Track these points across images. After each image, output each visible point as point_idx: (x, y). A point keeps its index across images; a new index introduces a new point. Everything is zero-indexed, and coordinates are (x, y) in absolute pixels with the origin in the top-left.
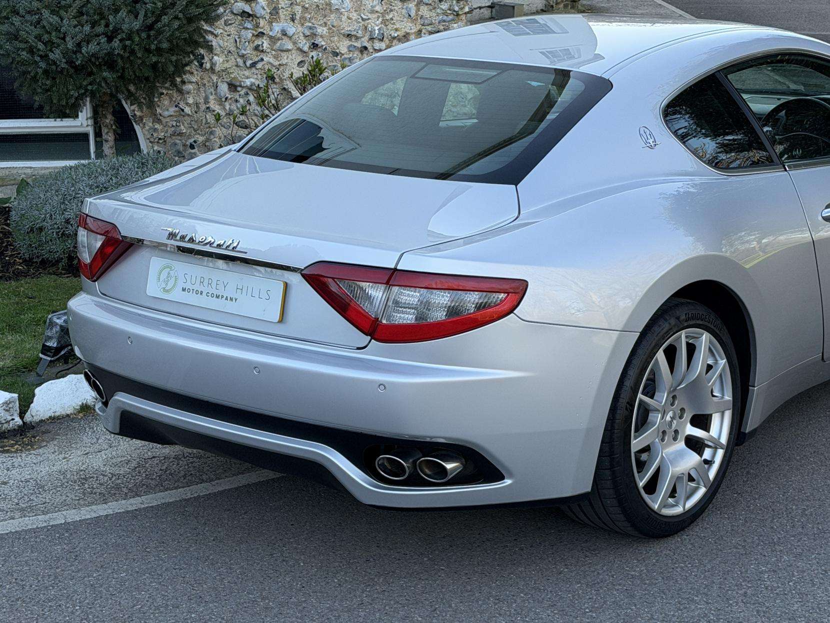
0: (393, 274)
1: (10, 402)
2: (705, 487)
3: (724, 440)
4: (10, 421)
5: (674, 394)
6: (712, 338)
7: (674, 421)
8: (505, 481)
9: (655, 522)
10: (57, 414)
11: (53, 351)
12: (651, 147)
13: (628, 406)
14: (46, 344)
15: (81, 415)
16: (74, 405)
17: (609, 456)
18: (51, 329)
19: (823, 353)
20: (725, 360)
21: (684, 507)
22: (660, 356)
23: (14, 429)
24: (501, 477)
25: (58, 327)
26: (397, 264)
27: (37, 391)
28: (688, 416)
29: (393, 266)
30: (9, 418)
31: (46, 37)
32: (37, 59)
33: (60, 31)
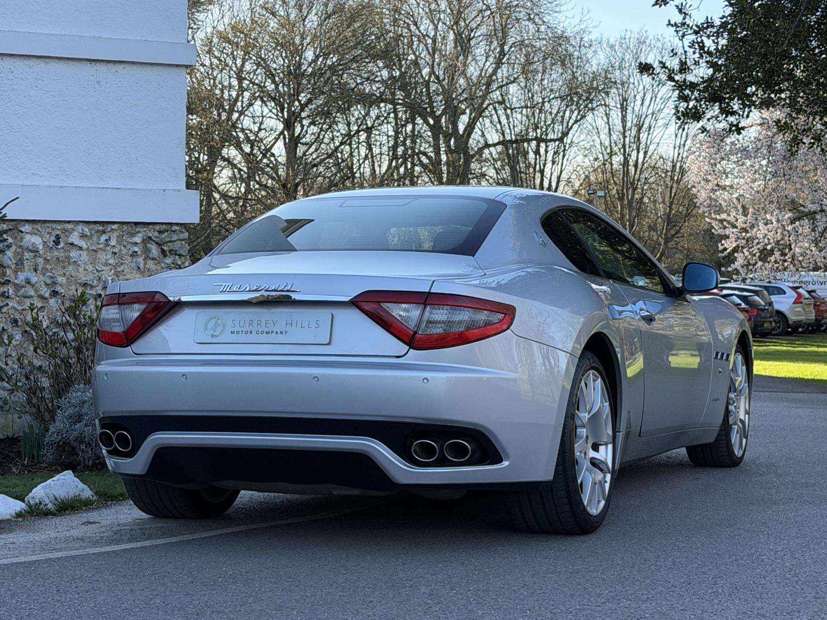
0: (428, 296)
2: (604, 499)
3: (610, 466)
8: (503, 463)
19: (641, 426)
20: (608, 403)
21: (597, 510)
24: (500, 461)
26: (430, 288)
28: (590, 442)
29: (427, 291)
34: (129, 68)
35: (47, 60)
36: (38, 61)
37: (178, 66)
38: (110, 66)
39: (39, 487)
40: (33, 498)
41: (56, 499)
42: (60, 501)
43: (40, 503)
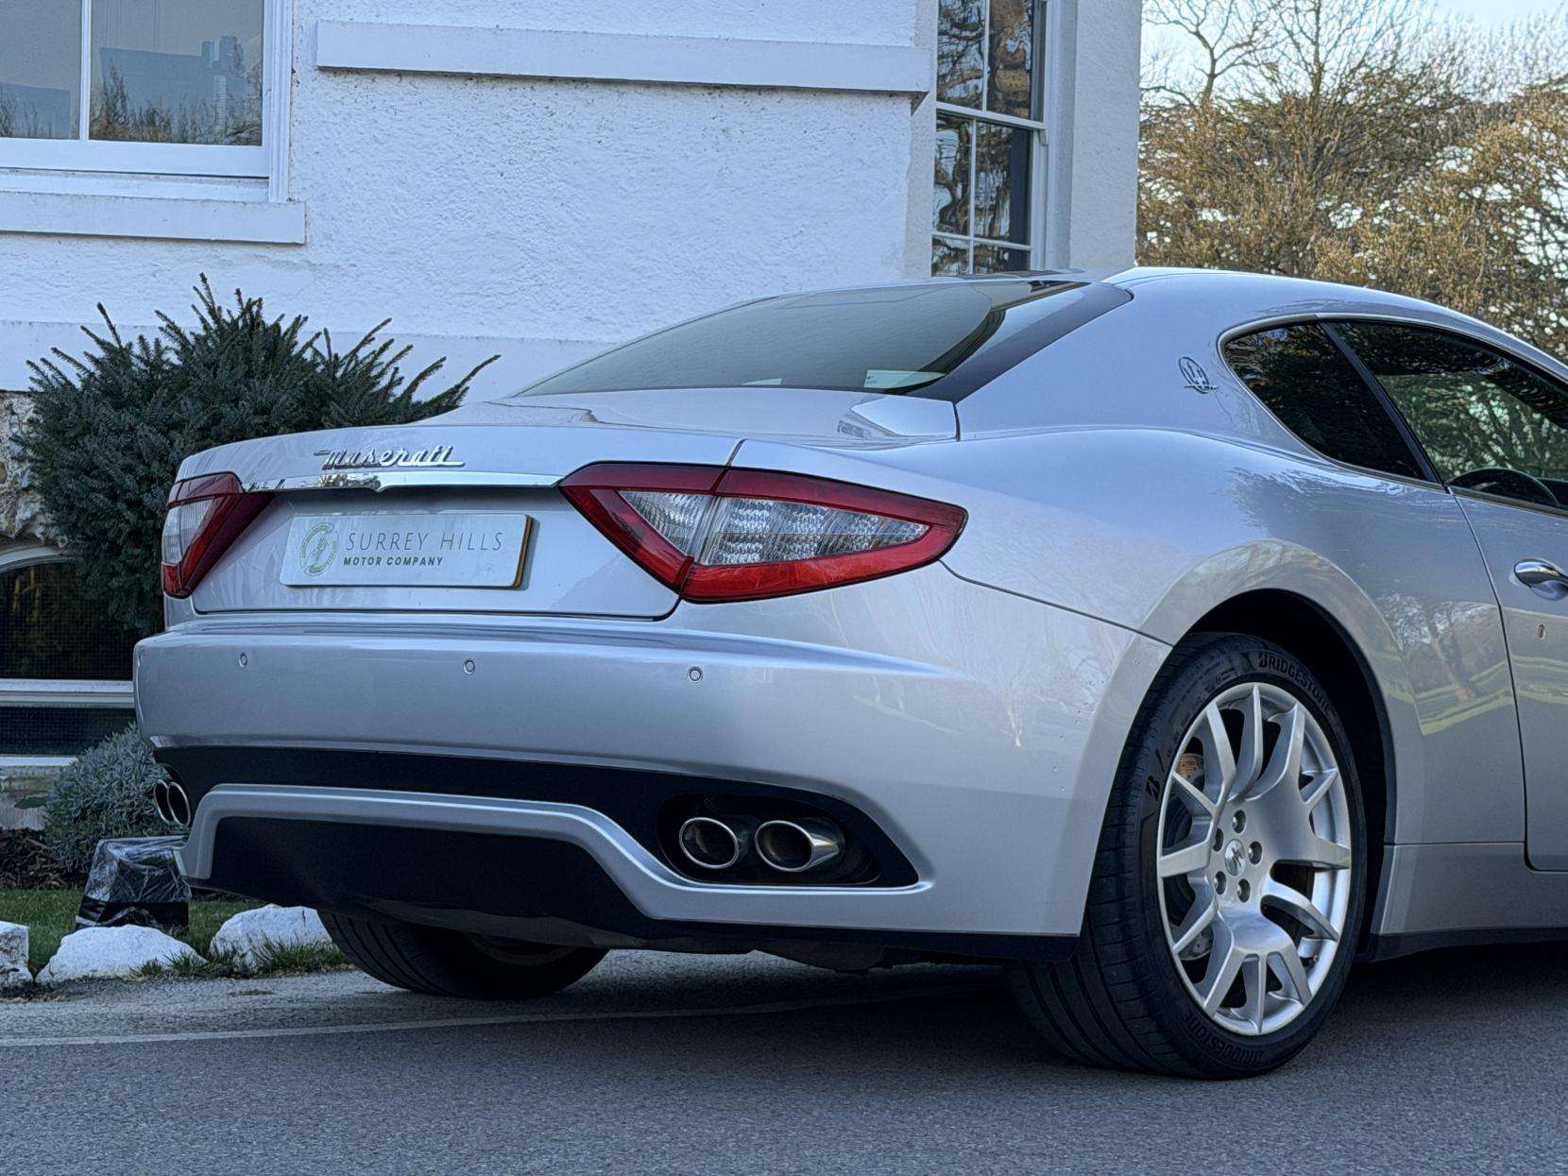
0: (723, 474)
1: (14, 938)
2: (1301, 1001)
3: (1337, 923)
4: (9, 971)
5: (1239, 808)
6: (1311, 717)
7: (1240, 860)
8: (919, 883)
9: (1202, 1031)
10: (98, 975)
11: (101, 909)
12: (1199, 390)
13: (1151, 784)
14: (89, 895)
15: (143, 978)
16: (133, 966)
17: (1114, 875)
18: (102, 868)
19: (1526, 842)
20: (1336, 769)
21: (1260, 1029)
22: (1212, 713)
23: (16, 987)
24: (911, 878)
25: (115, 863)
26: (731, 459)
27: (65, 939)
28: (1268, 860)
29: (724, 463)
30: (9, 966)
31: (141, 469)
32: (121, 506)
33: (166, 462)
34: (789, 100)
35: (622, 89)
36: (605, 91)
37: (892, 94)
38: (751, 97)
39: (236, 917)
40: (223, 940)
41: (268, 946)
42: (277, 950)
43: (235, 952)
